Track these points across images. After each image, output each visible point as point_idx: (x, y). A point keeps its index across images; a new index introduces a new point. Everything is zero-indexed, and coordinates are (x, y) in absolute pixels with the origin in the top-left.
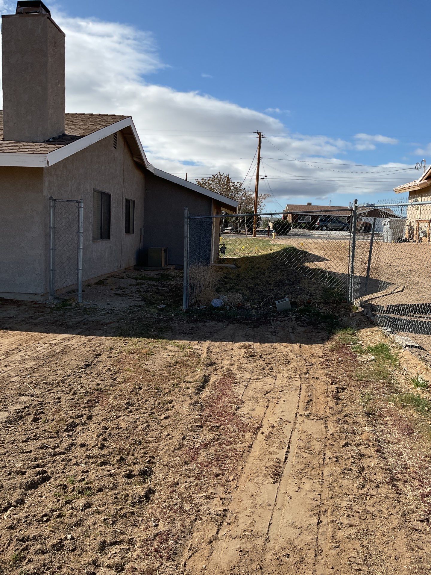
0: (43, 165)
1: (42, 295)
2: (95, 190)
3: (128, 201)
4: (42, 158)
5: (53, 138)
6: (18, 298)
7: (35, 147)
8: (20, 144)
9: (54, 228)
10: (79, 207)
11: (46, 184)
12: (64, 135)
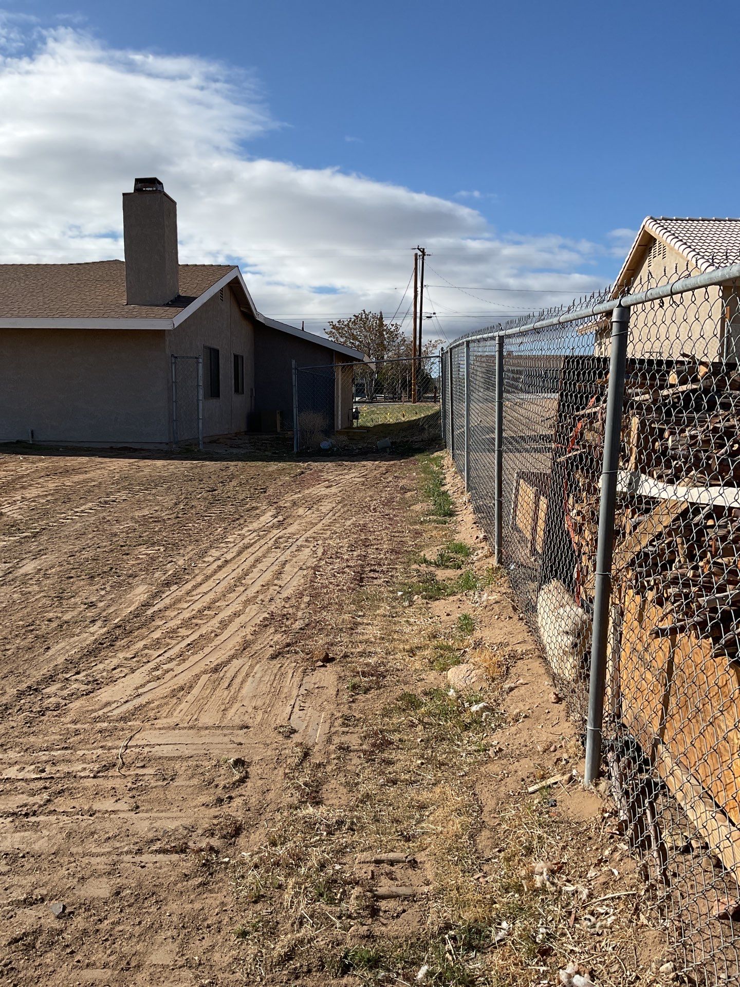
0: (170, 328)
1: (167, 444)
2: (205, 347)
3: (236, 357)
4: (169, 322)
5: (171, 301)
6: (146, 447)
7: (159, 310)
8: (144, 309)
9: (176, 382)
10: (198, 363)
11: (167, 343)
12: (179, 296)
